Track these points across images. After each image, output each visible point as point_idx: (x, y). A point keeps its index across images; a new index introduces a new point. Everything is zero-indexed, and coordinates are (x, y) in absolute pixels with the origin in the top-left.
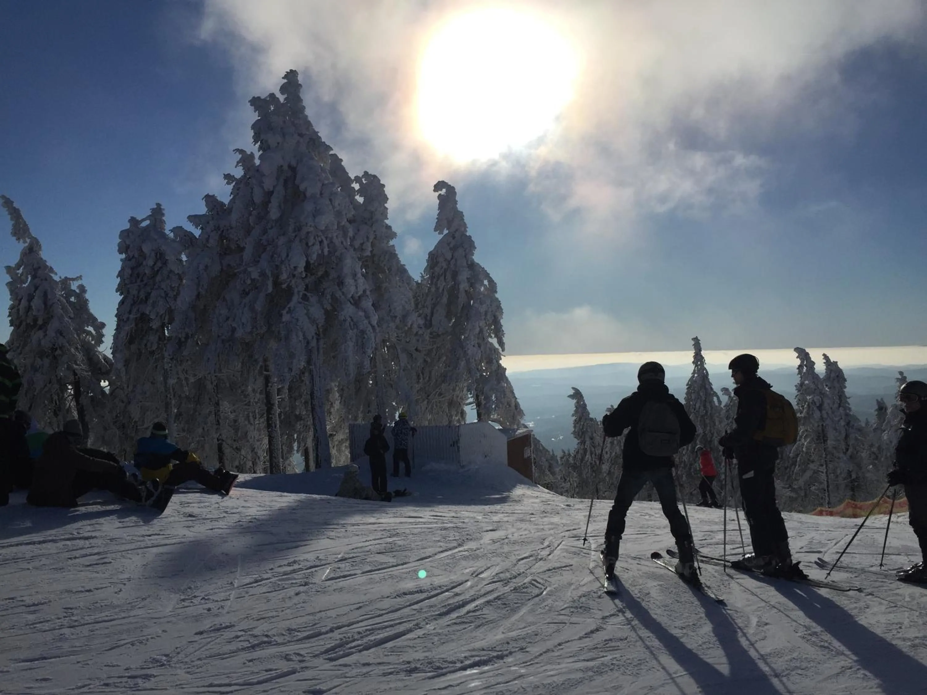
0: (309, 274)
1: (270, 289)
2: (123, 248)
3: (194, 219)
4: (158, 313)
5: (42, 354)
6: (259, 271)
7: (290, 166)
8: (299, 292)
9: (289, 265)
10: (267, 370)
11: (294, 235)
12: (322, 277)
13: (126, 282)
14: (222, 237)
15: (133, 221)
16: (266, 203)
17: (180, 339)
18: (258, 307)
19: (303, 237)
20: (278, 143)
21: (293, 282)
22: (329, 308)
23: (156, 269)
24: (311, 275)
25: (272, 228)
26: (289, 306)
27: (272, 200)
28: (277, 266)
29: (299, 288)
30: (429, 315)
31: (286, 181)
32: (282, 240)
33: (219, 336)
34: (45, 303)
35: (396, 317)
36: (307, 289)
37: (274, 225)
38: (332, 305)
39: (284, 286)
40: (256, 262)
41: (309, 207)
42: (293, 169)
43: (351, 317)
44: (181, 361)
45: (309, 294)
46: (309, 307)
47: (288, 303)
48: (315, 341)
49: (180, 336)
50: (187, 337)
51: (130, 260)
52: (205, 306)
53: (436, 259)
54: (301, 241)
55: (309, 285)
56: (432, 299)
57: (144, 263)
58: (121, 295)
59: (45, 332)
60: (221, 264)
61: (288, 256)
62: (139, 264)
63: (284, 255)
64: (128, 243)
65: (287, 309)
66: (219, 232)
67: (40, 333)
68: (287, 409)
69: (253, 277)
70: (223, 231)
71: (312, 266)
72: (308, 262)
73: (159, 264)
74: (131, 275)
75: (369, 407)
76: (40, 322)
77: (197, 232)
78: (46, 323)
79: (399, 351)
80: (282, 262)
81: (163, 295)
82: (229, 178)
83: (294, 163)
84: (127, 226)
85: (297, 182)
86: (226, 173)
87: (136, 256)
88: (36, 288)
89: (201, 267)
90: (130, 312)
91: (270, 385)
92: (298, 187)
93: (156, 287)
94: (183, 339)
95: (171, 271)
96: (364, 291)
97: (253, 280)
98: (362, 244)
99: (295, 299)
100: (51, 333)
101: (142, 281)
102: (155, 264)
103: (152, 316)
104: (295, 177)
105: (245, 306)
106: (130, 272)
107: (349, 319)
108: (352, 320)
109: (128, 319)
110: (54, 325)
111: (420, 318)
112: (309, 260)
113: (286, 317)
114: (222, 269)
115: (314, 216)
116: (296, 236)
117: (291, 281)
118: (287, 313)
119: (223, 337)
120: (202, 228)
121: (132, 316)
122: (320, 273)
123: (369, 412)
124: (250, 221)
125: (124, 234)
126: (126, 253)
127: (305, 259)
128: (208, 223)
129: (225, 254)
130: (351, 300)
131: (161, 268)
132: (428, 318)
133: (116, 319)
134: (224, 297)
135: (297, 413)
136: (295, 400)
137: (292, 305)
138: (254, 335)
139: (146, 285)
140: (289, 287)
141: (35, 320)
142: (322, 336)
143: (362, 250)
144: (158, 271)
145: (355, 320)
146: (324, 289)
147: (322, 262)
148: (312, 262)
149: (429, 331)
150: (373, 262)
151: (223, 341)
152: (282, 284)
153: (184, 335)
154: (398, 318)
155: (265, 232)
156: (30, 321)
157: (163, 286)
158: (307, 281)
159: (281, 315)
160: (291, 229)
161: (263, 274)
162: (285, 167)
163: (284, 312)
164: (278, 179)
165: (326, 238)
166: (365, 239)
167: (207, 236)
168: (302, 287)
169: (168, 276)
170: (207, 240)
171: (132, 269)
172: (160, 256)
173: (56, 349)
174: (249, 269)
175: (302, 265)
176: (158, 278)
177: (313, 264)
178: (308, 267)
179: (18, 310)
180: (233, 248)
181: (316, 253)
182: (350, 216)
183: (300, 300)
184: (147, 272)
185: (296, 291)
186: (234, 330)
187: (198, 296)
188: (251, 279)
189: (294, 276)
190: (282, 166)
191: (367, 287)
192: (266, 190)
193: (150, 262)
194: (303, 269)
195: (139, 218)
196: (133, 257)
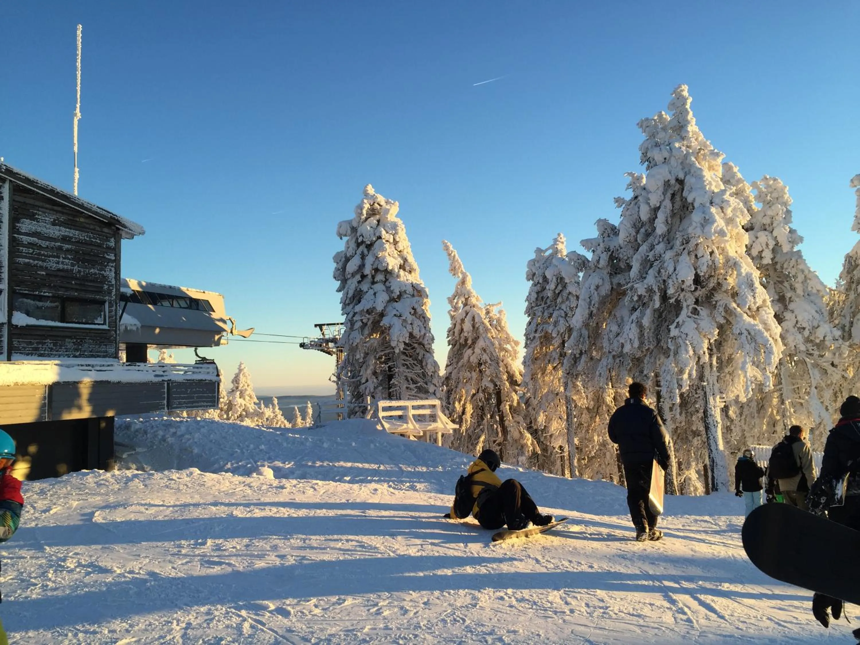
0: (699, 287)
1: (657, 305)
2: (531, 276)
3: (586, 243)
4: (559, 332)
5: (471, 368)
6: (646, 286)
7: (677, 180)
8: (688, 306)
9: (677, 279)
10: (659, 386)
11: (682, 247)
12: (714, 289)
13: (533, 305)
14: (611, 258)
15: (539, 251)
16: (653, 220)
17: (575, 355)
18: (646, 322)
19: (691, 249)
20: (665, 159)
21: (682, 296)
22: (722, 321)
23: (557, 292)
24: (702, 288)
25: (659, 242)
26: (677, 321)
27: (658, 216)
28: (664, 281)
29: (689, 301)
30: (848, 325)
31: (673, 195)
32: (669, 255)
33: (610, 352)
34: (474, 327)
35: (804, 329)
36: (697, 302)
37: (661, 240)
38: (725, 318)
39: (672, 301)
40: (642, 277)
41: (696, 217)
42: (681, 182)
43: (748, 331)
44: (576, 375)
45: (699, 308)
46: (699, 321)
47: (677, 317)
48: (707, 356)
49: (575, 352)
50: (581, 354)
51: (535, 285)
52: (597, 324)
53: (855, 261)
54: (689, 253)
55: (700, 299)
56: (851, 308)
57: (547, 288)
58: (529, 315)
59: (473, 350)
60: (612, 284)
61: (675, 270)
62: (544, 289)
63: (671, 269)
64: (534, 271)
65: (675, 324)
66: (610, 253)
67: (470, 351)
68: (683, 424)
69: (639, 294)
70: (613, 252)
71: (702, 279)
72: (697, 276)
73: (560, 288)
74: (537, 299)
75: (774, 426)
76: (470, 342)
77: (589, 256)
78: (474, 342)
79: (809, 366)
80: (669, 277)
81: (563, 315)
82: (619, 201)
83: (681, 176)
84: (533, 256)
85: (685, 194)
86: (616, 197)
87: (541, 281)
88: (467, 314)
89: (593, 287)
90: (536, 331)
91: (662, 400)
92: (686, 199)
93: (557, 308)
94: (578, 356)
95: (570, 293)
96: (764, 301)
97: (640, 297)
98: (761, 252)
99: (684, 313)
100: (477, 350)
101: (546, 303)
102: (556, 288)
103: (554, 335)
104: (683, 190)
105: (632, 323)
106: (536, 296)
107: (745, 333)
108: (749, 334)
109: (534, 337)
110: (481, 343)
111: (835, 329)
112: (699, 272)
113: (674, 332)
114: (612, 288)
115: (703, 226)
116: (684, 249)
117: (679, 295)
118: (676, 327)
119: (614, 353)
120: (593, 251)
121: (537, 335)
122: (711, 285)
123: (774, 432)
124: (638, 239)
125: (532, 263)
126: (533, 280)
127: (694, 272)
128: (599, 245)
129: (616, 273)
130: (748, 312)
131: (561, 291)
132: (847, 329)
133: (524, 338)
134: (615, 315)
135: (694, 429)
136: (692, 415)
137: (680, 319)
138: (644, 350)
139: (549, 307)
140: (678, 301)
141: (466, 340)
142: (715, 350)
143: (761, 258)
144: (559, 294)
145: (753, 333)
146: (716, 301)
147: (713, 274)
148: (702, 274)
149: (847, 343)
150: (775, 270)
151: (614, 357)
152: (670, 298)
153: (579, 352)
154: (807, 329)
155: (652, 248)
156: (462, 341)
157: (563, 307)
158: (697, 294)
159: (669, 330)
160: (678, 243)
161: (650, 290)
162: (673, 182)
163: (672, 327)
164: (664, 194)
165: (718, 248)
166: (764, 247)
167: (598, 258)
168: (691, 301)
169: (568, 298)
170: (598, 261)
171: (538, 293)
172: (560, 280)
173: (481, 364)
174: (636, 286)
175: (690, 278)
176: (559, 300)
177: (704, 276)
178: (697, 280)
179: (454, 332)
180: (623, 267)
181: (706, 264)
182: (744, 222)
183: (690, 314)
184: (549, 295)
185: (685, 305)
186: (623, 346)
187: (591, 315)
188: (638, 295)
189: (683, 290)
190: (669, 181)
191: (767, 297)
192: (652, 207)
193: (552, 286)
194: (692, 282)
195: (543, 248)
196: (538, 283)
